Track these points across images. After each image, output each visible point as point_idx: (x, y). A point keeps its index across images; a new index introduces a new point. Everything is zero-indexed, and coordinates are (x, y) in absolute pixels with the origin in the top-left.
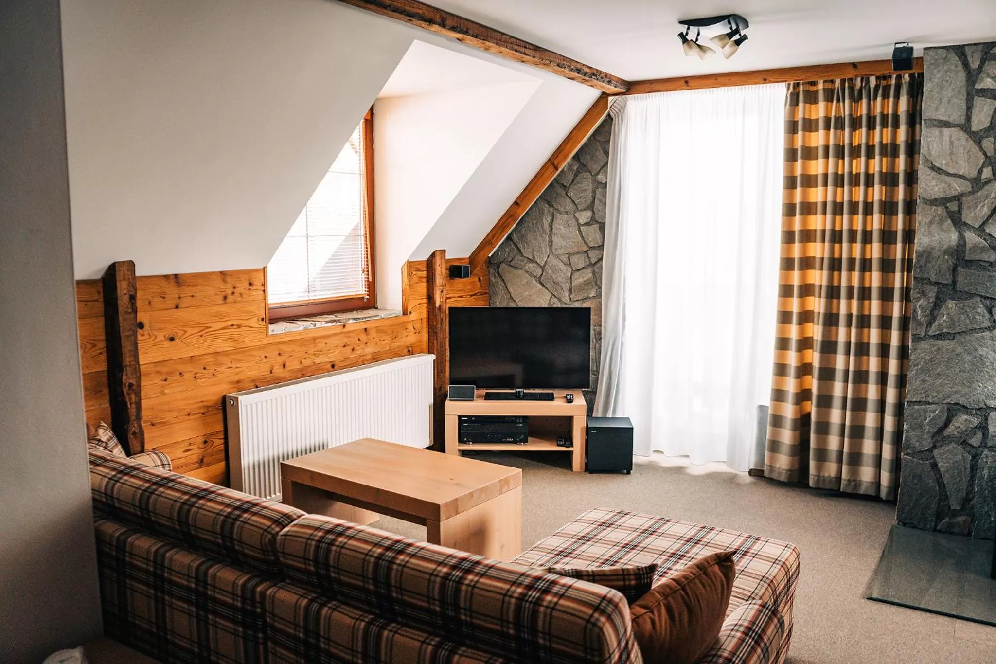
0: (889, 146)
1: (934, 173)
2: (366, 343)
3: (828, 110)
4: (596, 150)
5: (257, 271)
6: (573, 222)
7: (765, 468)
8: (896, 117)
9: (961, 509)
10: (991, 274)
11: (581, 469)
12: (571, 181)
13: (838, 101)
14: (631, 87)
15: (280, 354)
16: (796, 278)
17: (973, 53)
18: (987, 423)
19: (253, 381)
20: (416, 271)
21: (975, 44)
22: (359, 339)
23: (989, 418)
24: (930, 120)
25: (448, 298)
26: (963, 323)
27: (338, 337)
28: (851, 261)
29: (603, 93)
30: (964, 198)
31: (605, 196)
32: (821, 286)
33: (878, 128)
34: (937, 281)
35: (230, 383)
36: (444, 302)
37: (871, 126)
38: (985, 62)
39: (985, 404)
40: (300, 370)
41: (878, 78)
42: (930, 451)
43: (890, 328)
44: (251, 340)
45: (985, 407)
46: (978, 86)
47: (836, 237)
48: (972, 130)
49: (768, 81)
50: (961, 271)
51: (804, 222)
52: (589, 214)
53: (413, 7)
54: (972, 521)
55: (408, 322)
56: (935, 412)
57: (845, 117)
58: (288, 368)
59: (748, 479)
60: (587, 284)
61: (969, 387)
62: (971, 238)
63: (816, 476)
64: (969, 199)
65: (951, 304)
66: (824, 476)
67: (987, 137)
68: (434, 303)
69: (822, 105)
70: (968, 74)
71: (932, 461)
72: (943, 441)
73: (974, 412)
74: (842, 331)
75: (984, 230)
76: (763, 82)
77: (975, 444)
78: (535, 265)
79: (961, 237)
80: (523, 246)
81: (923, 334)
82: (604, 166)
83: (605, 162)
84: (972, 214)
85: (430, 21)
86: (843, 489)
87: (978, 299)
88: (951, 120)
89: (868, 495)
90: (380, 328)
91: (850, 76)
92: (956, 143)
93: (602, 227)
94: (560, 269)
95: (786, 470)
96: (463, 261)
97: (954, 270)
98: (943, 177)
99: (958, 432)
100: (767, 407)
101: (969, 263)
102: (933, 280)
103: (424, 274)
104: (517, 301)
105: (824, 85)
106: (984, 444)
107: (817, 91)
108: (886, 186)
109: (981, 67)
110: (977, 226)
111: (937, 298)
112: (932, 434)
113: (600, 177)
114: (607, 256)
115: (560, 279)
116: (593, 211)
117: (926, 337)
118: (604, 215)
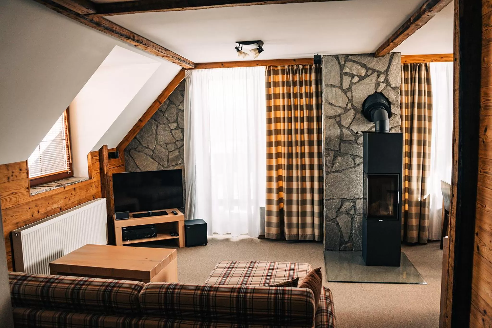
0: (308, 94)
1: (330, 106)
2: (75, 196)
3: (283, 78)
4: (178, 94)
5: (23, 162)
6: (167, 129)
7: (266, 234)
8: (310, 82)
9: (349, 240)
10: (353, 145)
11: (183, 246)
12: (165, 109)
13: (287, 74)
14: (197, 66)
15: (36, 206)
16: (273, 150)
17: (341, 58)
18: (356, 205)
19: (24, 222)
20: (94, 156)
21: (342, 55)
22: (72, 194)
23: (356, 203)
24: (327, 84)
25: (109, 169)
26: (345, 166)
27: (62, 194)
28: (297, 142)
29: (183, 68)
30: (342, 116)
31: (183, 116)
32: (284, 153)
33: (304, 86)
34: (334, 149)
35: (13, 224)
36: (108, 171)
37: (301, 85)
38: (346, 62)
39: (355, 197)
40: (46, 213)
41: (302, 65)
42: (335, 218)
43: (314, 169)
44: (23, 200)
45: (354, 198)
46: (344, 71)
47: (290, 132)
48: (343, 88)
49: (259, 65)
50: (342, 145)
51: (276, 126)
52: (175, 125)
53: (123, 31)
54: (353, 245)
55: (92, 183)
56: (336, 202)
57: (290, 81)
58: (40, 213)
59: (259, 240)
60: (176, 158)
61: (348, 191)
62: (345, 131)
63: (289, 235)
64: (344, 116)
65: (339, 158)
66: (292, 235)
67: (349, 91)
68: (104, 172)
69: (280, 76)
70: (340, 67)
71: (336, 222)
72: (340, 214)
73: (350, 201)
74: (294, 172)
75: (350, 128)
76: (256, 65)
77: (352, 214)
78: (149, 150)
79: (342, 131)
80: (143, 141)
81: (330, 171)
82: (182, 102)
83: (182, 100)
84: (345, 122)
85: (128, 38)
86: (300, 239)
87: (349, 156)
88: (335, 84)
89: (310, 240)
90: (80, 187)
91: (292, 65)
92: (337, 94)
93: (183, 131)
94: (162, 151)
95: (276, 234)
96: (113, 150)
97: (340, 145)
98: (334, 107)
99: (345, 210)
100: (265, 207)
101: (345, 142)
102: (332, 149)
103: (98, 158)
104: (140, 168)
105: (281, 68)
106: (355, 213)
107: (278, 70)
108: (308, 110)
109: (345, 63)
110: (347, 126)
111: (334, 156)
112: (336, 212)
113: (180, 107)
114: (186, 144)
115: (162, 156)
116: (178, 123)
117: (331, 172)
118: (183, 125)
